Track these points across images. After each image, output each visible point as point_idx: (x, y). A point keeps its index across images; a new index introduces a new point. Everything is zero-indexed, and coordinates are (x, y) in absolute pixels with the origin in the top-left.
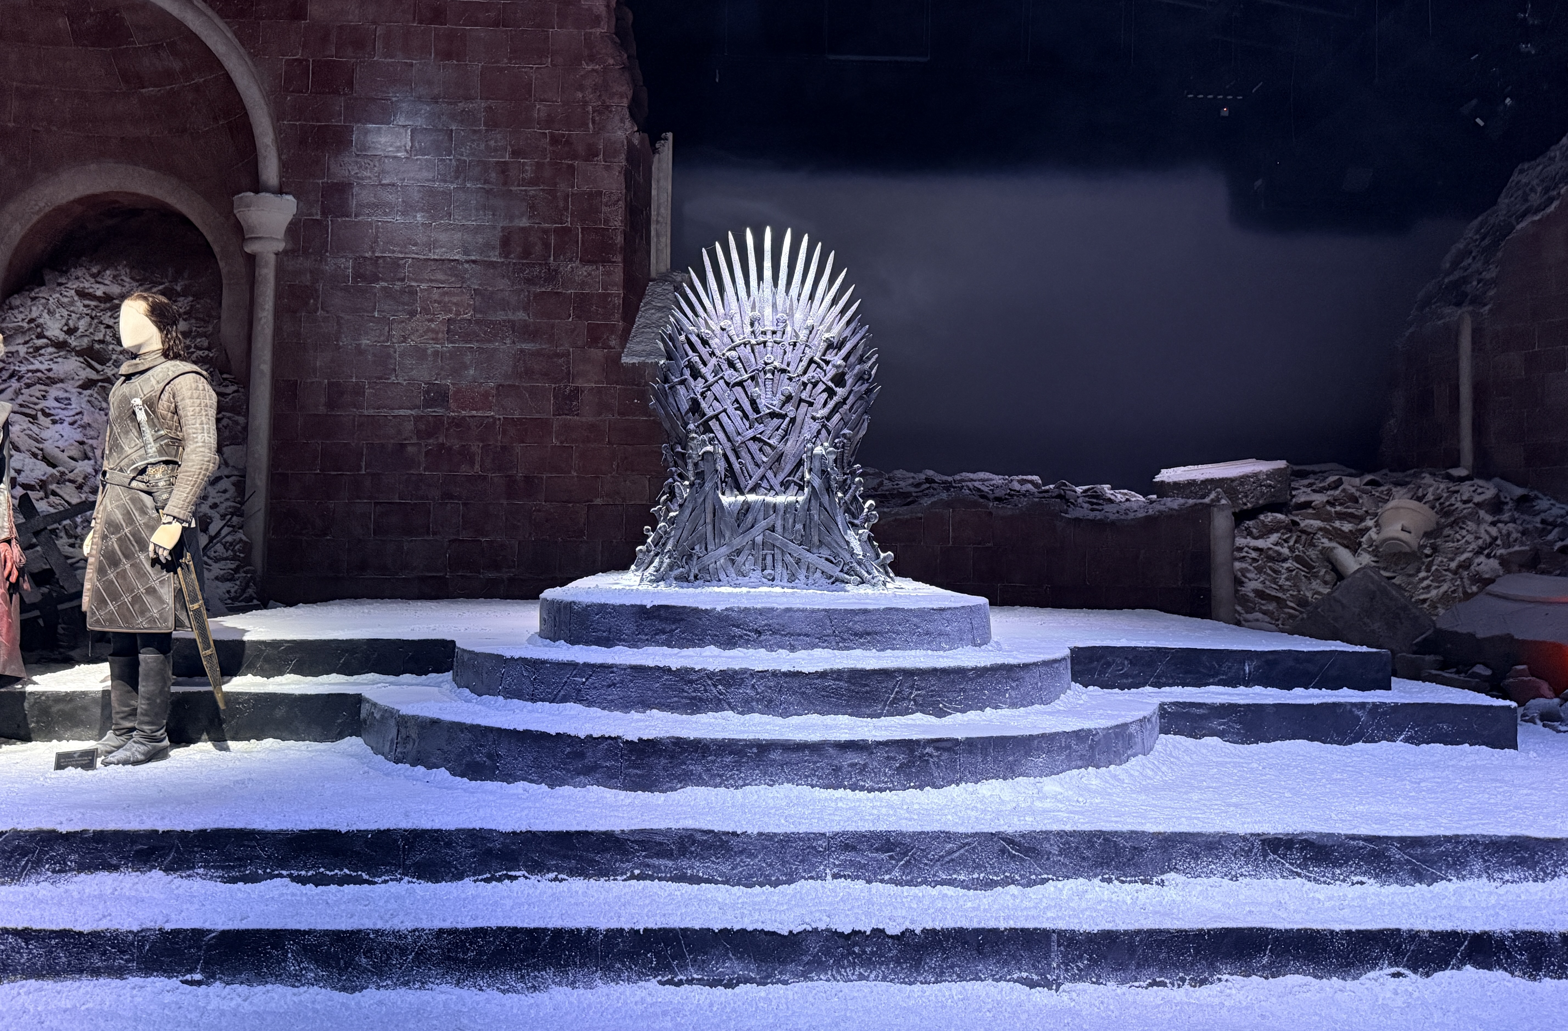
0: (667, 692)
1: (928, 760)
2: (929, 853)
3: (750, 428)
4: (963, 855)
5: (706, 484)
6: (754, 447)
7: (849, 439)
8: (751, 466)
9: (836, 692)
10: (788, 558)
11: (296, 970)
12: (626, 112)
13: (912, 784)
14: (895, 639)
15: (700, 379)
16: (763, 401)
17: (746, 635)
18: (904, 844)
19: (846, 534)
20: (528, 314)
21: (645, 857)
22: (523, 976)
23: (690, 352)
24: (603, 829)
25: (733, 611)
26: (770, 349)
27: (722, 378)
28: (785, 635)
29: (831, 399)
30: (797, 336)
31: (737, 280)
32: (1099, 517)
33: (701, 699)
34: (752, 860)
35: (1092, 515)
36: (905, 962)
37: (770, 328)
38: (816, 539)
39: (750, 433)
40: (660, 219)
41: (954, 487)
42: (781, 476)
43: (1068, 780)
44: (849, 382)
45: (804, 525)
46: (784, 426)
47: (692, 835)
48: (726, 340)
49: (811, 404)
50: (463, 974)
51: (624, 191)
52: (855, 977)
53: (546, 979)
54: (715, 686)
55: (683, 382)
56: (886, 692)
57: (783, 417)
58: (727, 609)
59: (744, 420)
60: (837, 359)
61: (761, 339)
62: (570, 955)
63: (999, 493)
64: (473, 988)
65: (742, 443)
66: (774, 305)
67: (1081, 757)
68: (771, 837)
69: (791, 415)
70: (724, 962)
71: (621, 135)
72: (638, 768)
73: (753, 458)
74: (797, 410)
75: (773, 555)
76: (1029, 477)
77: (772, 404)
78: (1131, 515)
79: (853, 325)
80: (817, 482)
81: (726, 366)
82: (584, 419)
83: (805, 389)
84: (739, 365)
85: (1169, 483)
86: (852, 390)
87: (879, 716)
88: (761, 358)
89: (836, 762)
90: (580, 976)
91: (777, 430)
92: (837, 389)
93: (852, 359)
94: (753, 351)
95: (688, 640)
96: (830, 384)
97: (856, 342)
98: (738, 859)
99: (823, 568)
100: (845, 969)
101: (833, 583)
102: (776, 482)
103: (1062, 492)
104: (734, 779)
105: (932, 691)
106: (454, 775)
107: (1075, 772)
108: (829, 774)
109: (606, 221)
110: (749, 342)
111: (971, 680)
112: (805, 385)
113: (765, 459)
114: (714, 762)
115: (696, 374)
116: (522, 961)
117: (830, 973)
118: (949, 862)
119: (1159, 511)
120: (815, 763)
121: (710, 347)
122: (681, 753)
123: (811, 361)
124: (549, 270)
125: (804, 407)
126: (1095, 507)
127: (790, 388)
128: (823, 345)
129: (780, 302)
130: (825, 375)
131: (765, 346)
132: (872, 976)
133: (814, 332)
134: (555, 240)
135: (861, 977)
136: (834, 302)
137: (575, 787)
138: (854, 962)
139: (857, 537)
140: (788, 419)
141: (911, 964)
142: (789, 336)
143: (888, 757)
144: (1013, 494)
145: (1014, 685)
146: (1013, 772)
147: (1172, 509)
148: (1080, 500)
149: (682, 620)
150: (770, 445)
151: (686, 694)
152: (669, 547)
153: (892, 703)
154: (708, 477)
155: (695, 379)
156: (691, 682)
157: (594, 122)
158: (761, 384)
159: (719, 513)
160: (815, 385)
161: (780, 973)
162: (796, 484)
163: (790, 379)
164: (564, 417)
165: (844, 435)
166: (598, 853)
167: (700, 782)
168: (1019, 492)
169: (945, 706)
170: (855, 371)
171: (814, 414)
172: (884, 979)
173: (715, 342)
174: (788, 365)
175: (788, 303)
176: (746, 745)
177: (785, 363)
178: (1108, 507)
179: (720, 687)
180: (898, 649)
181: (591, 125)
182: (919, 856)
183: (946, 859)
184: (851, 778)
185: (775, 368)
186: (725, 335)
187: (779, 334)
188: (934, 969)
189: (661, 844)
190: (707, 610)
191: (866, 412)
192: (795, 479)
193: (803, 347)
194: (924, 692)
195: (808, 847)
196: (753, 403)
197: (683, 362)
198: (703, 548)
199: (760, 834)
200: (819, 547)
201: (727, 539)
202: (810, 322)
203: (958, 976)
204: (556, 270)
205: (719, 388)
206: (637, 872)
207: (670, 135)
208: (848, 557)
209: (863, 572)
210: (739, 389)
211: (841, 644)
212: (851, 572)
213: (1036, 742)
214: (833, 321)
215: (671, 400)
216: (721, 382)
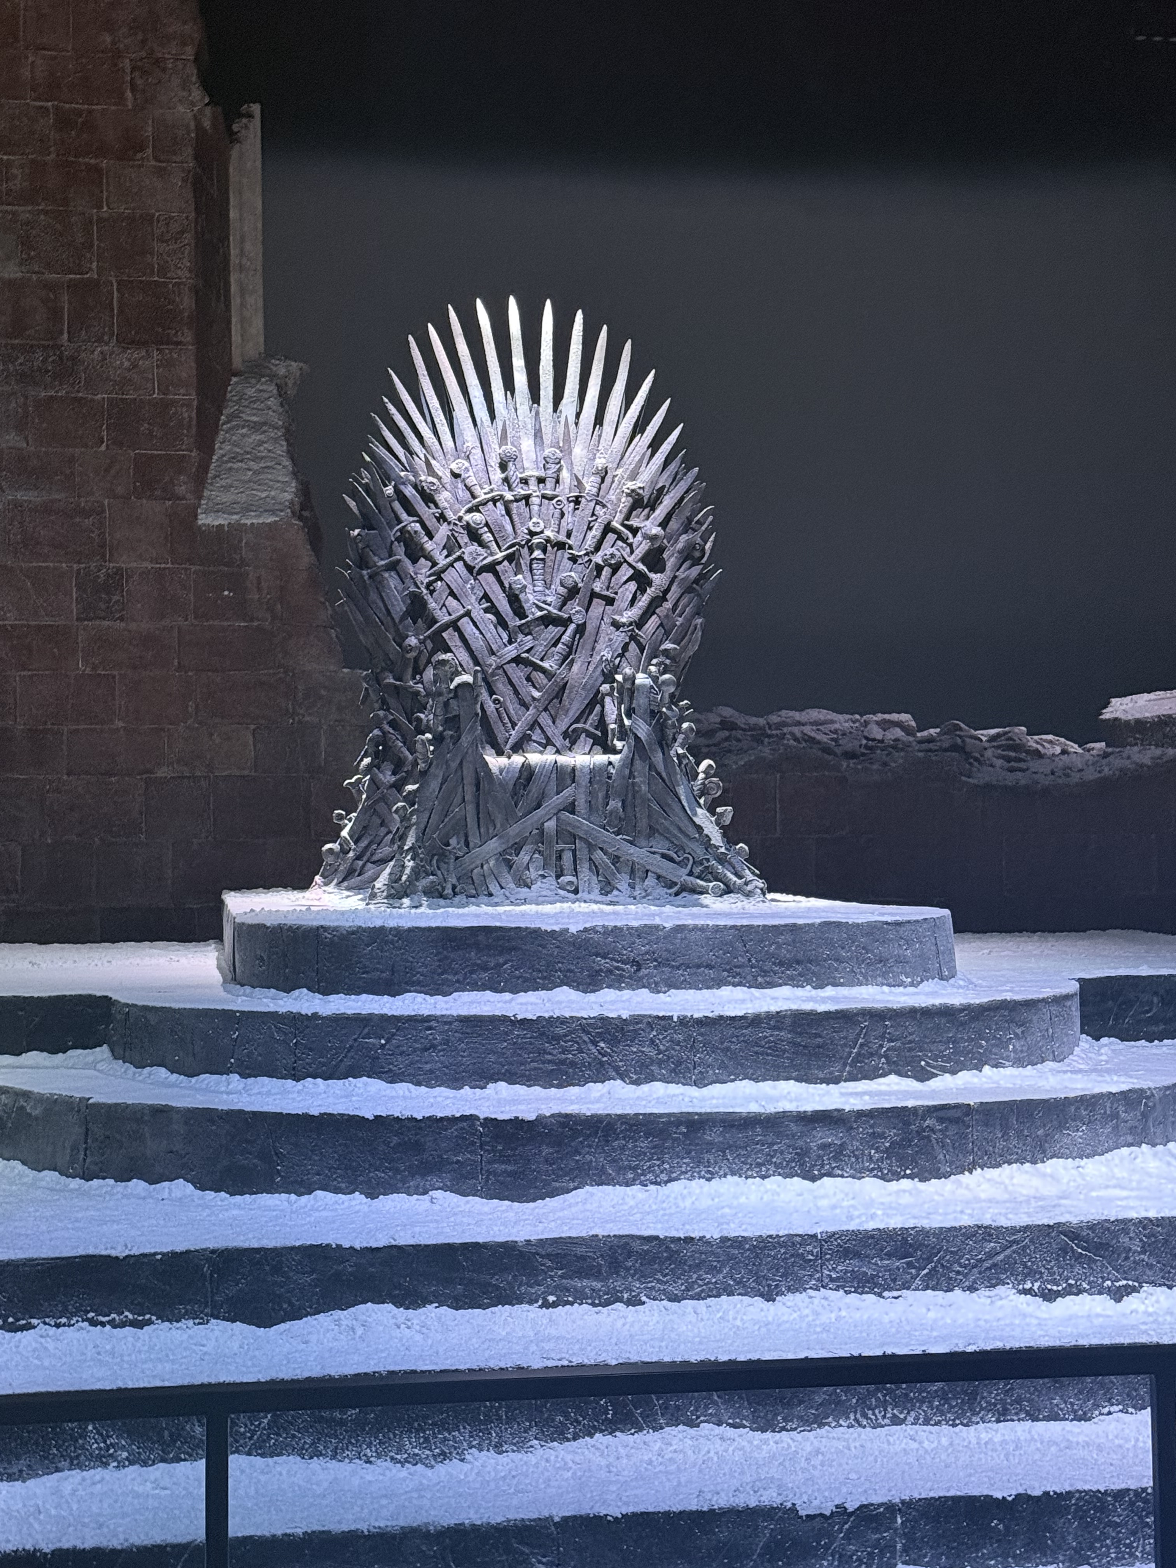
0: (520, 1055)
1: (929, 1137)
2: (962, 1257)
3: (510, 642)
4: (1010, 1257)
5: (463, 738)
6: (518, 674)
7: (673, 659)
8: (513, 707)
9: (775, 1048)
10: (598, 855)
11: (100, 1449)
12: (192, 71)
13: (908, 1172)
14: (836, 969)
15: (422, 560)
16: (531, 597)
17: (618, 968)
18: (927, 1246)
19: (696, 814)
20: (26, 438)
21: (562, 1277)
22: (427, 1440)
23: (404, 516)
24: (501, 1239)
25: (596, 932)
26: (535, 508)
27: (460, 558)
28: (678, 968)
29: (644, 591)
30: (580, 485)
31: (470, 390)
32: (1023, 782)
33: (573, 1064)
34: (714, 1276)
35: (1011, 779)
36: (955, 1398)
37: (533, 472)
38: (643, 823)
39: (511, 651)
40: (244, 261)
41: (769, 736)
42: (563, 723)
43: (1117, 1161)
44: (670, 563)
45: (623, 802)
46: (566, 638)
47: (627, 1244)
48: (463, 494)
49: (610, 601)
50: (341, 1441)
51: (193, 215)
52: (887, 1421)
53: (461, 1442)
54: (595, 1043)
55: (394, 567)
56: (845, 1045)
57: (565, 623)
58: (586, 930)
59: (500, 629)
60: (651, 526)
61: (521, 491)
62: (492, 1407)
63: (848, 744)
64: (357, 1461)
65: (498, 668)
66: (538, 434)
67: (1132, 1130)
68: (739, 1242)
69: (578, 619)
70: (707, 1407)
71: (183, 112)
72: (508, 1162)
73: (516, 692)
74: (587, 611)
75: (574, 852)
76: (895, 717)
77: (545, 602)
78: (1075, 778)
79: (673, 467)
80: (643, 730)
81: (466, 539)
82: (133, 626)
83: (599, 576)
84: (487, 537)
85: (1127, 722)
86: (675, 577)
87: (836, 1081)
88: (523, 524)
89: (800, 1143)
90: (507, 1435)
91: (555, 645)
92: (652, 576)
93: (674, 525)
94: (508, 512)
95: (526, 980)
96: (641, 566)
97: (679, 496)
98: (695, 1276)
99: (659, 871)
100: (873, 1410)
101: (677, 894)
102: (555, 732)
103: (959, 741)
104: (653, 1172)
105: (910, 1042)
106: (203, 1189)
107: (1125, 1151)
108: (793, 1160)
109: (163, 270)
110: (502, 497)
111: (963, 1024)
112: (599, 569)
113: (537, 694)
114: (623, 1148)
115: (416, 553)
116: (426, 1417)
117: (852, 1416)
118: (989, 1268)
119: (1121, 770)
120: (771, 1145)
121: (437, 506)
122: (573, 1138)
123: (608, 529)
124: (61, 358)
125: (598, 606)
126: (1013, 764)
127: (574, 575)
128: (625, 502)
129: (547, 431)
130: (632, 552)
131: (527, 504)
132: (910, 1419)
133: (608, 479)
134: (70, 303)
135: (896, 1421)
136: (639, 427)
137: (409, 1194)
138: (885, 1400)
139: (713, 819)
140: (572, 627)
141: (963, 1400)
142: (567, 485)
143: (874, 1133)
144: (874, 745)
145: (1019, 1031)
146: (1044, 1152)
147: (1142, 766)
148: (989, 753)
149: (515, 949)
150: (544, 671)
151: (549, 1057)
152: (409, 842)
153: (856, 1060)
154: (466, 726)
155: (414, 561)
156: (557, 1038)
157: (133, 89)
158: (525, 568)
159: (484, 785)
160: (615, 569)
161: (785, 1420)
162: (589, 735)
163: (574, 559)
164: (97, 622)
165: (666, 652)
166: (495, 1274)
167: (603, 1179)
168: (882, 741)
169: (928, 1064)
170: (680, 545)
171: (617, 617)
172: (927, 1422)
173: (444, 498)
174: (569, 535)
175: (561, 429)
176: (670, 1123)
177: (563, 532)
178: (1034, 765)
179: (602, 1045)
180: (842, 985)
181: (129, 94)
182: (948, 1261)
183: (987, 1264)
184: (823, 1166)
185: (548, 540)
186: (460, 485)
187: (550, 483)
188: (995, 1405)
189: (583, 1258)
190: (554, 931)
191: (698, 614)
192: (587, 727)
193: (593, 504)
194: (899, 1044)
195: (792, 1256)
196: (514, 599)
197: (393, 533)
198: (462, 842)
199: (724, 1239)
200: (649, 836)
201: (498, 826)
202: (600, 462)
203: (1028, 1413)
204: (73, 358)
205: (455, 576)
206: (551, 1298)
207: (256, 108)
208: (700, 852)
209: (729, 875)
210: (488, 577)
211: (760, 979)
212: (709, 874)
213: (1073, 1109)
214: (640, 461)
215: (373, 596)
216: (459, 565)
